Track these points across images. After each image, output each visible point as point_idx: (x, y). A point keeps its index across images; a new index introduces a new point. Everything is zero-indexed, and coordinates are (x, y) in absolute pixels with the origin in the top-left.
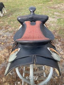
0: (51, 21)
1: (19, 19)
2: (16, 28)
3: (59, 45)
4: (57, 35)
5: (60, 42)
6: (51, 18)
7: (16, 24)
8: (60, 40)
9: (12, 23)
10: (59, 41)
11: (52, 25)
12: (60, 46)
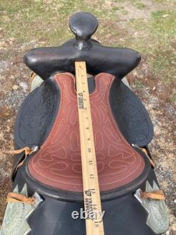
0: (132, 20)
1: (33, 60)
2: (23, 41)
3: (150, 106)
4: (149, 71)
5: (156, 95)
6: (133, 8)
7: (21, 24)
8: (154, 88)
9: (6, 19)
10: (151, 92)
11: (136, 34)
12: (154, 109)
